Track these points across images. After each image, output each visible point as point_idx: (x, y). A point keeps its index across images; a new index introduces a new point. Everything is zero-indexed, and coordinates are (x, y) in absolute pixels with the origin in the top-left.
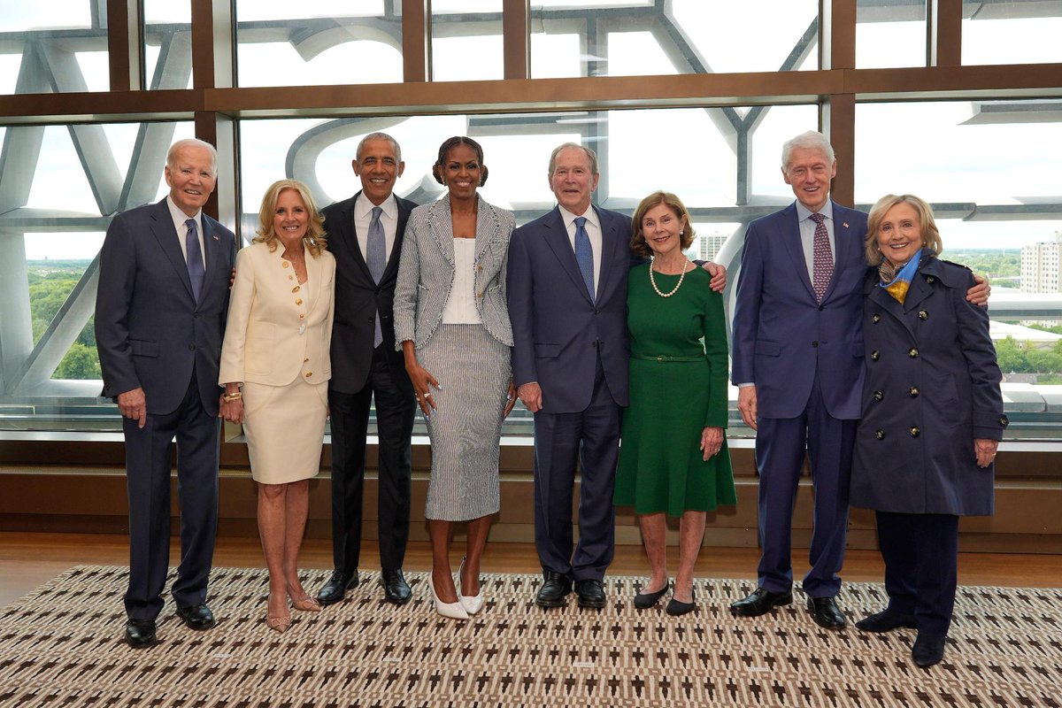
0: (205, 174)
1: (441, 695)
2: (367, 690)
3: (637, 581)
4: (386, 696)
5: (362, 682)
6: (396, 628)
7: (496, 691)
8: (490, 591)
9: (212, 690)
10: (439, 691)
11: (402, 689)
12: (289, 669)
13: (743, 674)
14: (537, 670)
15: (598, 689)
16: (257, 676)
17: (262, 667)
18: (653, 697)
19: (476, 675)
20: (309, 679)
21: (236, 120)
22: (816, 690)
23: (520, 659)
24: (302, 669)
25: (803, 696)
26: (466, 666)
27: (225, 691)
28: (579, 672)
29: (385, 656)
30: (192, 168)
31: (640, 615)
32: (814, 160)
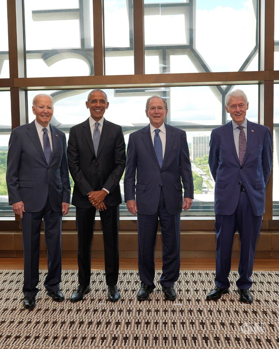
0: (49, 108)
1: (124, 317)
2: (94, 316)
3: (192, 272)
4: (102, 318)
5: (92, 313)
6: (101, 292)
7: (145, 315)
8: (135, 277)
9: (33, 317)
10: (123, 316)
11: (108, 315)
12: (62, 308)
13: (240, 307)
14: (160, 307)
15: (185, 313)
16: (49, 312)
17: (51, 308)
18: (207, 316)
19: (136, 309)
20: (71, 312)
21: (26, 91)
22: (269, 312)
23: (152, 303)
24: (67, 308)
25: (264, 314)
26: (131, 306)
27: (38, 318)
28: (176, 307)
29: (99, 303)
30: (44, 106)
31: (196, 285)
32: (240, 102)
